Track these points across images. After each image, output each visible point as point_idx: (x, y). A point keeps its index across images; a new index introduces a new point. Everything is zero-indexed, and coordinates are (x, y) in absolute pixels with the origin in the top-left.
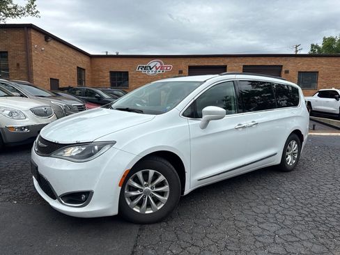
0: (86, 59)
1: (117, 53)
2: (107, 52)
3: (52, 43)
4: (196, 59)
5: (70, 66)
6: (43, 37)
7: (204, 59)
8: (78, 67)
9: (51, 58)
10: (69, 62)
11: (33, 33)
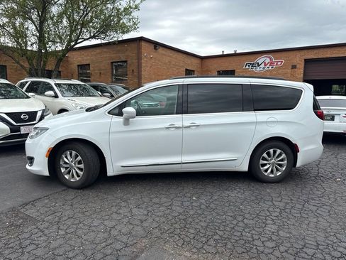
0: (197, 61)
1: (236, 51)
2: (223, 52)
3: (161, 50)
4: (316, 51)
5: (177, 69)
6: (152, 46)
7: (325, 50)
8: (186, 70)
9: (160, 63)
10: (177, 65)
11: (143, 44)
